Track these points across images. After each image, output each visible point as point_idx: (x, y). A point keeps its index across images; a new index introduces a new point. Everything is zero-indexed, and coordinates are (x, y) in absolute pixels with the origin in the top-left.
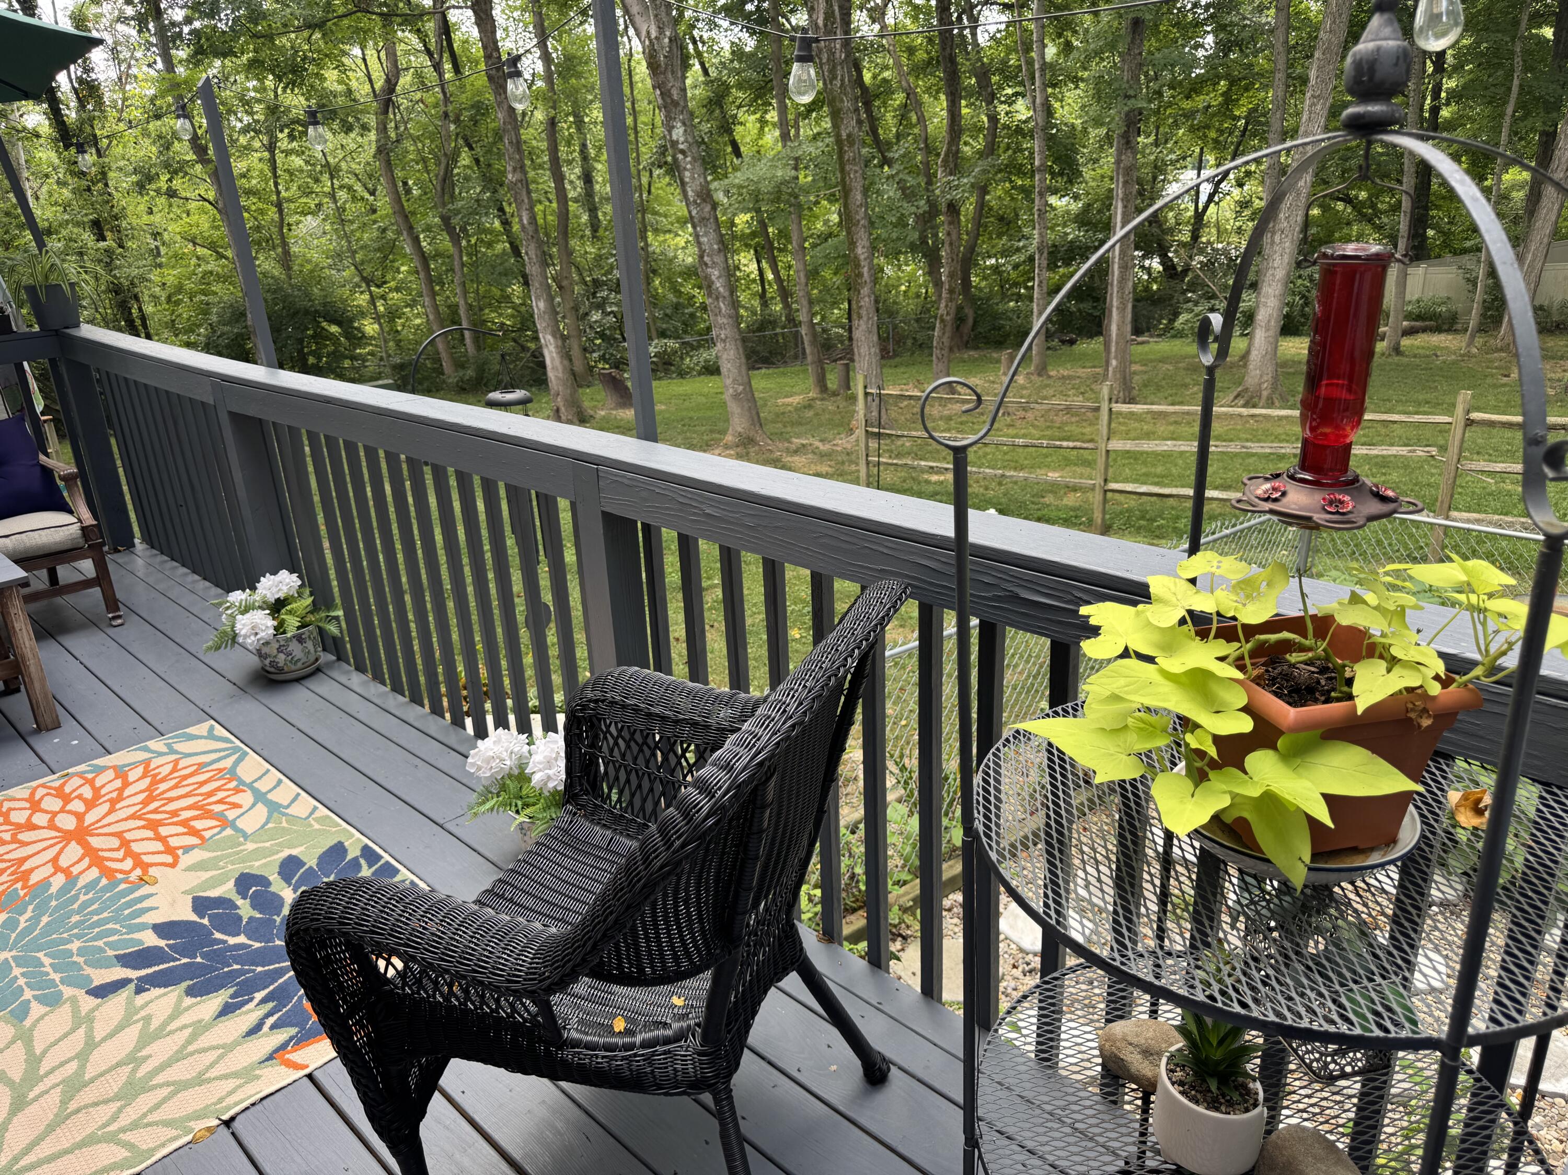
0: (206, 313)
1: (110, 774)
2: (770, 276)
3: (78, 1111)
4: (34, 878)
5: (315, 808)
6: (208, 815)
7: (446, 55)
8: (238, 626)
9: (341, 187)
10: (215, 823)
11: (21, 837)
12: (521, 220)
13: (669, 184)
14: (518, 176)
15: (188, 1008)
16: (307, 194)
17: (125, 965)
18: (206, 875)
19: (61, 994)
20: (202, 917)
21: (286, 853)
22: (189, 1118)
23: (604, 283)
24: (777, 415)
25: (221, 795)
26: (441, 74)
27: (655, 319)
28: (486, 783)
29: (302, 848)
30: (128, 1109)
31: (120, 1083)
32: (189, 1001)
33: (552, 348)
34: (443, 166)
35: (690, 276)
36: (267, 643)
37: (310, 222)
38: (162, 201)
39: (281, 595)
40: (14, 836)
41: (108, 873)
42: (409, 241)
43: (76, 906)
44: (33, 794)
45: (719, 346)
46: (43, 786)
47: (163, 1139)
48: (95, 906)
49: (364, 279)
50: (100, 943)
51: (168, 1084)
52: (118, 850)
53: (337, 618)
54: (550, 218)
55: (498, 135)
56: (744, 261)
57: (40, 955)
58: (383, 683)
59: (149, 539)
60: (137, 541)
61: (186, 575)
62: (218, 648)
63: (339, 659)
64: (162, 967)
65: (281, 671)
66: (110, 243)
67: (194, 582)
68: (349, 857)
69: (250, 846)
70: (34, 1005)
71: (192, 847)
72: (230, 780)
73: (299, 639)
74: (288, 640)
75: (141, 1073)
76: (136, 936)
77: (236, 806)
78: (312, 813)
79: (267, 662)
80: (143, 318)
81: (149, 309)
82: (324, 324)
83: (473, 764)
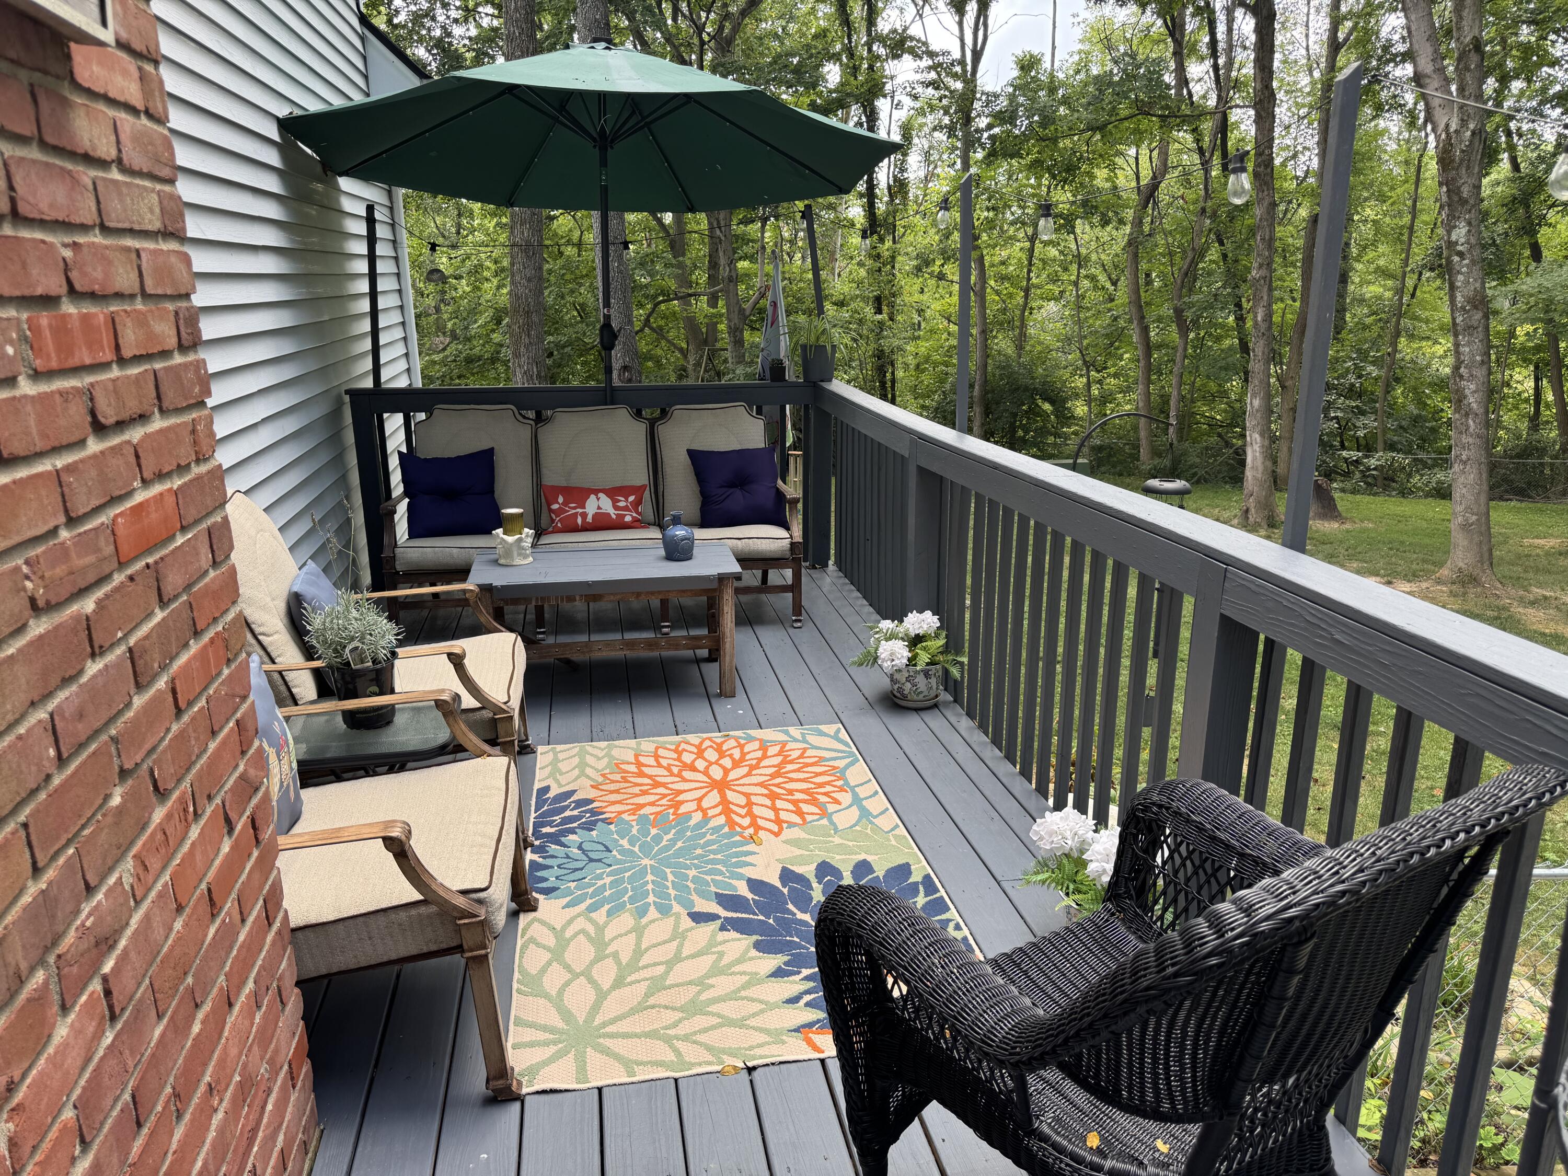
0: (942, 381)
1: (756, 745)
2: (1550, 397)
3: (653, 1007)
4: (683, 809)
5: (897, 826)
6: (814, 802)
7: (1217, 154)
8: (881, 650)
9: (1086, 277)
10: (817, 811)
11: (685, 774)
12: (1256, 317)
13: (1439, 288)
14: (1263, 272)
15: (751, 959)
16: (1054, 282)
17: (719, 903)
18: (798, 852)
19: (671, 907)
20: (784, 886)
21: (861, 857)
22: (723, 1051)
23: (1335, 387)
24: (1519, 557)
25: (828, 788)
26: (1207, 172)
27: (1385, 430)
28: (1046, 856)
29: (876, 857)
30: (686, 1022)
31: (687, 999)
32: (754, 953)
33: (1257, 447)
34: (1188, 260)
35: (1441, 389)
36: (899, 671)
37: (1052, 307)
38: (932, 282)
39: (921, 632)
40: (680, 771)
41: (731, 823)
42: (1137, 330)
43: (702, 842)
44: (701, 743)
45: (1457, 467)
46: (710, 739)
47: (702, 1059)
48: (714, 847)
49: (1085, 362)
50: (708, 878)
51: (719, 1015)
52: (743, 807)
53: (962, 664)
54: (1289, 316)
55: (1252, 231)
56: (1517, 377)
57: (668, 871)
58: (986, 733)
59: (839, 564)
60: (831, 562)
61: (858, 598)
62: (861, 664)
63: (955, 701)
64: (744, 915)
65: (904, 697)
66: (883, 317)
67: (863, 605)
68: (911, 880)
69: (837, 840)
70: (652, 908)
71: (795, 825)
72: (839, 779)
73: (927, 674)
74: (917, 672)
75: (703, 997)
76: (734, 882)
77: (837, 802)
78: (892, 830)
79: (896, 687)
80: (893, 381)
81: (900, 374)
82: (1040, 402)
83: (1037, 833)
